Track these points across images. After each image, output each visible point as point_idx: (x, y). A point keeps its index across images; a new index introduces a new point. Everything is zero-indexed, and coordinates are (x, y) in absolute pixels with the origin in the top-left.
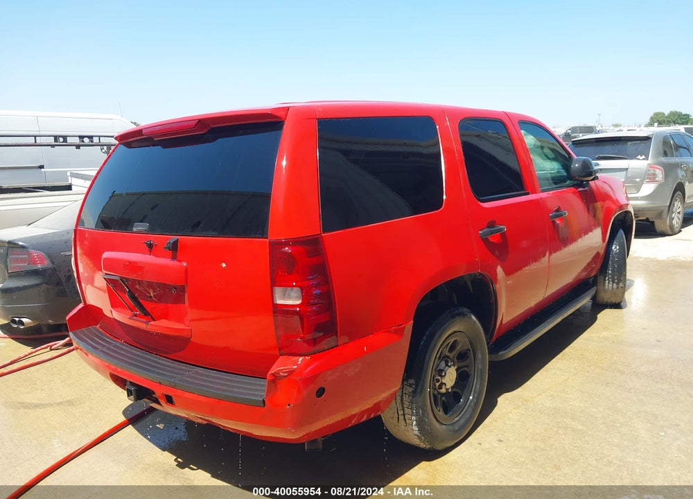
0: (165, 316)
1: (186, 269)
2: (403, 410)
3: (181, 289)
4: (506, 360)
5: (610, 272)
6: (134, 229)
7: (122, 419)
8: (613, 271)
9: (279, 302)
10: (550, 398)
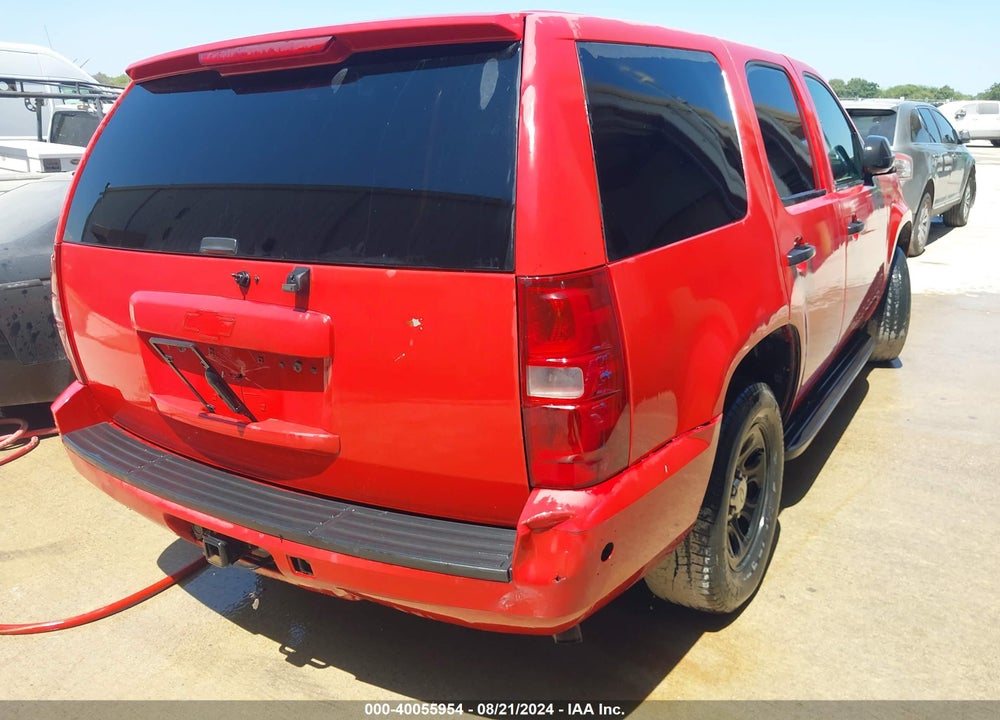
0: (278, 412)
1: (331, 327)
2: (688, 557)
3: (317, 365)
4: (797, 458)
5: (888, 314)
6: (204, 248)
7: (160, 576)
8: (892, 312)
9: (535, 392)
10: (857, 515)
